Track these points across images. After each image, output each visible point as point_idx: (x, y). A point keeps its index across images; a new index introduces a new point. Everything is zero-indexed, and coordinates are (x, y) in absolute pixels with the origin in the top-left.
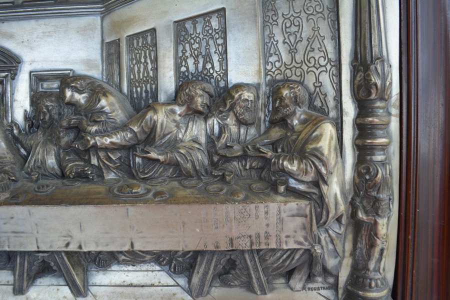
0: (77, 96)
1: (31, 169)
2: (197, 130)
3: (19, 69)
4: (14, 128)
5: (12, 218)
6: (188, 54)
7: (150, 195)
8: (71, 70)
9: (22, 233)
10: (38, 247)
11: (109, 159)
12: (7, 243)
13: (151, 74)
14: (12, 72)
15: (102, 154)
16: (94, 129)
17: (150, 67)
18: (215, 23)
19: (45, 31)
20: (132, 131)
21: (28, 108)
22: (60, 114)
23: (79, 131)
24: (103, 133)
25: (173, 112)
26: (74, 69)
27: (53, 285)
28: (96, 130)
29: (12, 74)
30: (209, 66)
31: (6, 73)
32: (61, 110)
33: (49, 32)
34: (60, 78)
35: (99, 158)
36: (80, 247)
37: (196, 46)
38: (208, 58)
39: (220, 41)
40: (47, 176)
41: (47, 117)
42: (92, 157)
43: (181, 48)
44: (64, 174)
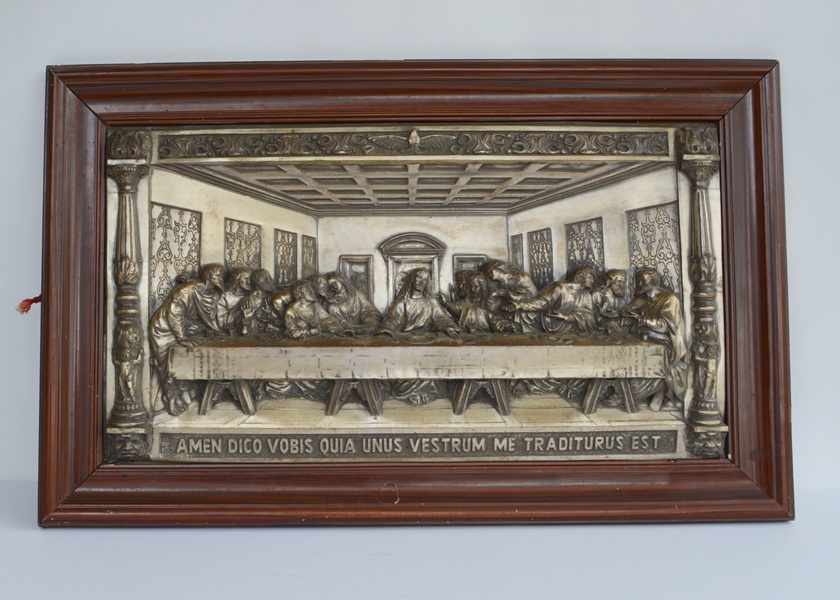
0: (502, 276)
1: (466, 325)
2: (587, 300)
3: (445, 253)
5: (469, 354)
6: (575, 248)
7: (561, 341)
8: (484, 255)
9: (473, 365)
10: (483, 376)
11: (528, 318)
12: (461, 373)
13: (548, 260)
15: (523, 315)
16: (519, 298)
17: (546, 255)
18: (594, 226)
19: (464, 225)
20: (546, 300)
21: (452, 283)
22: (488, 287)
23: (506, 300)
24: (526, 301)
25: (571, 288)
26: (487, 254)
28: (521, 298)
29: (439, 256)
30: (591, 256)
31: (435, 256)
33: (468, 226)
34: (475, 260)
35: (521, 317)
36: (513, 375)
37: (581, 242)
38: (590, 251)
39: (598, 240)
40: (480, 330)
41: (478, 289)
42: (516, 317)
43: (570, 243)
44: (492, 329)
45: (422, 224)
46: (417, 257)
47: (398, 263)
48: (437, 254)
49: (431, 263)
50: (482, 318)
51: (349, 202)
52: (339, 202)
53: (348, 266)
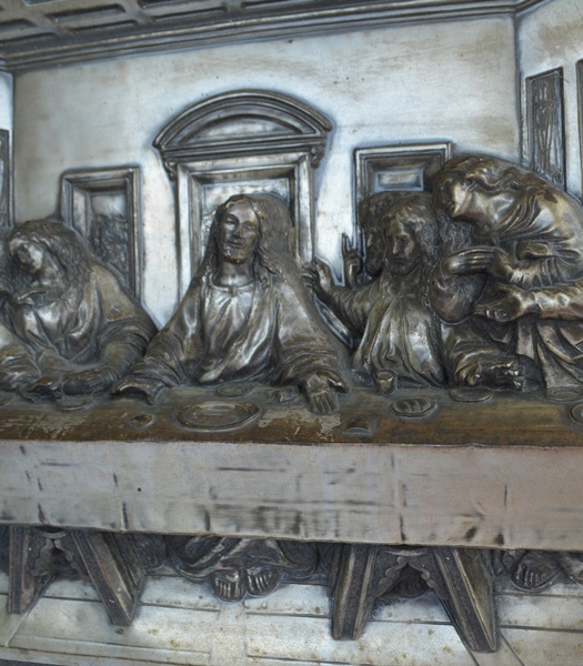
0: (481, 202)
1: (372, 364)
3: (328, 144)
4: (321, 274)
5: (351, 471)
8: (447, 143)
9: (371, 503)
10: (403, 537)
12: (333, 525)
14: (313, 151)
15: (547, 333)
16: (529, 275)
19: (386, 55)
21: (350, 230)
22: (439, 241)
26: (455, 141)
27: (418, 621)
28: (536, 277)
29: (313, 155)
31: (301, 154)
32: (443, 235)
33: (395, 59)
34: (421, 161)
36: (500, 540)
40: (411, 380)
41: (408, 249)
42: (521, 339)
44: (447, 376)
45: (268, 64)
46: (253, 162)
47: (205, 180)
48: (307, 148)
49: (289, 175)
50: (418, 341)
51: (74, 23)
52: (49, 26)
53: (80, 201)
